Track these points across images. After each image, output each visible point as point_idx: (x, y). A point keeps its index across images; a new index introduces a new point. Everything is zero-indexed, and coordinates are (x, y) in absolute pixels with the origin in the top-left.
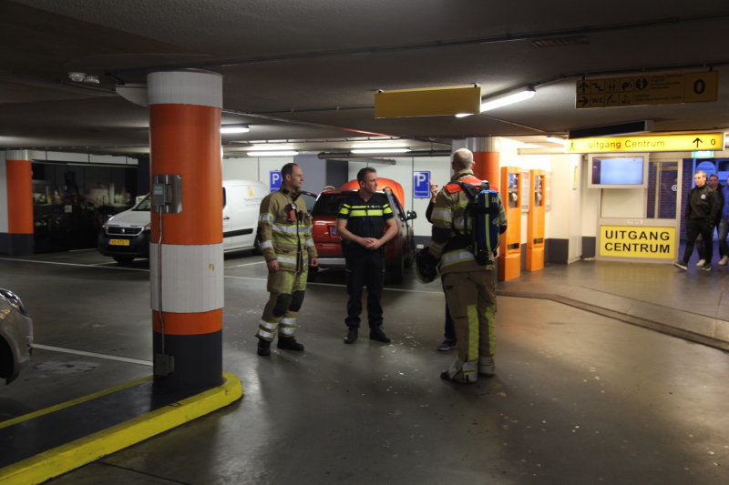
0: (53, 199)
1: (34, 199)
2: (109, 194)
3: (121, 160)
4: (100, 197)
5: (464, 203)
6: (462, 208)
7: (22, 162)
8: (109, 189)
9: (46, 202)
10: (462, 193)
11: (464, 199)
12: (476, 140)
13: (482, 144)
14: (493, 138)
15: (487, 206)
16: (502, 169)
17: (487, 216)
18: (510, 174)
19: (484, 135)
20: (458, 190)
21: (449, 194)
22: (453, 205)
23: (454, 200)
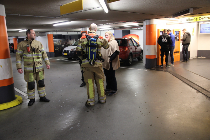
0: (59, 44)
1: (54, 44)
2: (73, 42)
3: (76, 33)
4: (71, 42)
5: (85, 43)
6: (84, 44)
7: (50, 35)
8: (73, 40)
9: (57, 44)
10: (86, 39)
11: (86, 41)
12: (147, 21)
13: (149, 22)
14: (153, 20)
15: (90, 44)
16: (158, 30)
17: (90, 48)
18: (161, 31)
19: (149, 19)
20: (84, 38)
21: (81, 39)
22: (82, 43)
23: (82, 41)
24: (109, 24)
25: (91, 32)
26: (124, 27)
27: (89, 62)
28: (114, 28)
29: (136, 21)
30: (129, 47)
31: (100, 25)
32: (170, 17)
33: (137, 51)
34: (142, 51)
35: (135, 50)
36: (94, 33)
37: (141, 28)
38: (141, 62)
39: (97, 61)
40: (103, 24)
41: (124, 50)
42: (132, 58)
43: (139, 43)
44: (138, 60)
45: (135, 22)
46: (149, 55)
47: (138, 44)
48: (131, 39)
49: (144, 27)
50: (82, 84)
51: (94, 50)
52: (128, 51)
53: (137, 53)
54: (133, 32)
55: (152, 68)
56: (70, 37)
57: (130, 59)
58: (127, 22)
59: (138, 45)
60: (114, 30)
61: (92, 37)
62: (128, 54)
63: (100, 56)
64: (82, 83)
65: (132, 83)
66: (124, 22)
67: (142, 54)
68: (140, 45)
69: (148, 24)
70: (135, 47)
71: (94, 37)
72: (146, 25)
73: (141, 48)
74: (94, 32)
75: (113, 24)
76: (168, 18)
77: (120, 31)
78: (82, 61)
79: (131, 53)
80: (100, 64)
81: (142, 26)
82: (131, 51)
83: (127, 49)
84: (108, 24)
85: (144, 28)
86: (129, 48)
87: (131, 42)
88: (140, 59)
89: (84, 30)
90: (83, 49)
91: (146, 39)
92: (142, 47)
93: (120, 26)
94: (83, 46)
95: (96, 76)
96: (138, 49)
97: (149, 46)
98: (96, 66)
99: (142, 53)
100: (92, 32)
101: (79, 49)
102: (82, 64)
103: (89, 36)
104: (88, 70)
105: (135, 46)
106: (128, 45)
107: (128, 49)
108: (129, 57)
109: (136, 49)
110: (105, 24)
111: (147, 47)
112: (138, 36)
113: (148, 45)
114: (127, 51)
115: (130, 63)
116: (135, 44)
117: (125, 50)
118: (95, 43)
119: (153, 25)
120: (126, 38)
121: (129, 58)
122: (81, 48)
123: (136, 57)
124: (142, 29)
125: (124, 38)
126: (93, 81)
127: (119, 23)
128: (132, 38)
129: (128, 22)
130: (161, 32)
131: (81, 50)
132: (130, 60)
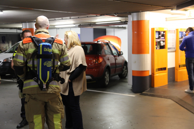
2: (9, 46)
3: (14, 31)
4: (5, 47)
5: (31, 50)
6: (30, 54)
8: (9, 43)
10: (31, 44)
11: (31, 48)
12: (135, 14)
13: (138, 16)
14: (144, 12)
15: (41, 53)
16: (153, 29)
17: (41, 59)
18: (156, 32)
19: (138, 11)
20: (29, 42)
21: (23, 44)
22: (24, 51)
23: (25, 48)
24: (72, 17)
25: (40, 32)
26: (96, 23)
27: (39, 85)
28: (80, 25)
29: (115, 14)
30: (105, 56)
31: (56, 19)
32: (172, 9)
33: (119, 64)
34: (126, 63)
35: (114, 61)
36: (46, 33)
37: (124, 26)
38: (125, 80)
39: (53, 81)
40: (60, 18)
41: (95, 62)
42: (109, 75)
43: (121, 51)
44: (119, 79)
45: (114, 16)
46: (138, 70)
47: (119, 52)
48: (107, 44)
49: (130, 24)
50: (20, 124)
51: (49, 64)
52: (103, 63)
53: (117, 66)
54: (110, 32)
55: (143, 92)
56: (2, 37)
57: (106, 77)
58: (101, 15)
59: (120, 54)
60: (79, 28)
61: (43, 41)
62: (104, 68)
63: (57, 73)
64: (22, 121)
65: (110, 118)
66: (97, 16)
67: (127, 69)
68: (123, 54)
69: (136, 20)
70: (115, 56)
71: (46, 41)
72: (133, 22)
73: (124, 58)
74: (46, 30)
75: (78, 18)
76: (169, 11)
77: (90, 30)
78: (25, 82)
79: (108, 67)
80: (57, 88)
81: (125, 23)
82: (109, 63)
83: (101, 60)
84: (70, 18)
85: (129, 26)
86: (105, 58)
87: (107, 48)
88: (123, 77)
89: (28, 27)
90: (26, 63)
91: (133, 43)
92: (125, 56)
93: (90, 22)
94: (26, 56)
95: (48, 109)
96: (119, 59)
97: (138, 55)
98: (51, 91)
99: (125, 67)
100: (43, 32)
101: (19, 62)
102: (24, 88)
103: (37, 39)
104: (35, 98)
105: (115, 54)
106: (103, 54)
107: (104, 60)
108: (105, 72)
109: (115, 59)
110: (64, 18)
111: (135, 56)
112: (118, 39)
113: (135, 54)
114: (101, 63)
115: (107, 83)
116: (114, 51)
117: (98, 62)
118: (50, 51)
119: (145, 20)
120: (99, 41)
121: (105, 75)
122: (22, 61)
123: (117, 73)
124: (125, 28)
125: (96, 42)
126: (42, 118)
127: (87, 17)
128: (109, 42)
129: (103, 15)
130: (158, 33)
131: (22, 64)
132: (106, 79)
